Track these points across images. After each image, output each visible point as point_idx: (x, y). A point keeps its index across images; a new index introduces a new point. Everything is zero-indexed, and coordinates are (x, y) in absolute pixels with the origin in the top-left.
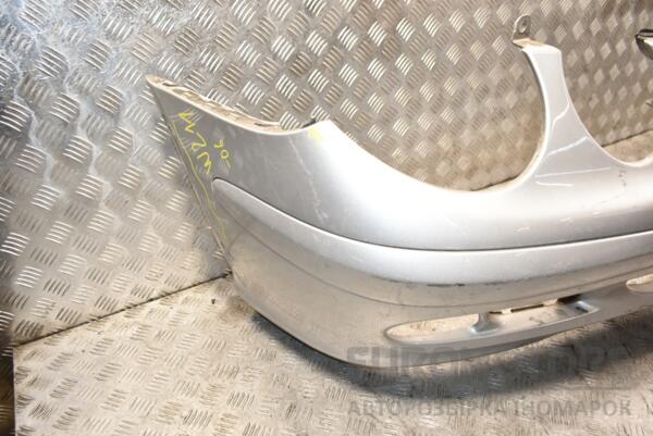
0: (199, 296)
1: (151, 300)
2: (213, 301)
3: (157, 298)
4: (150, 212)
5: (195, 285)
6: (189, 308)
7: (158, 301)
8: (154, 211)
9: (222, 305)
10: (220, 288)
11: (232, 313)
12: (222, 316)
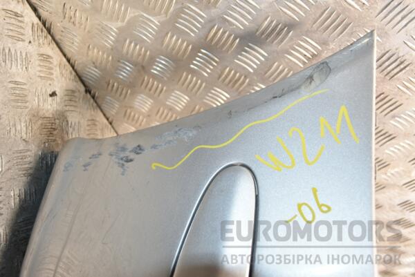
0: (56, 72)
1: (35, 10)
2: (53, 94)
3: (39, 17)
4: (159, 14)
5: (69, 61)
6: (36, 67)
7: (36, 20)
8: (163, 18)
9: (50, 107)
10: (71, 93)
11: (43, 127)
12: (35, 115)
